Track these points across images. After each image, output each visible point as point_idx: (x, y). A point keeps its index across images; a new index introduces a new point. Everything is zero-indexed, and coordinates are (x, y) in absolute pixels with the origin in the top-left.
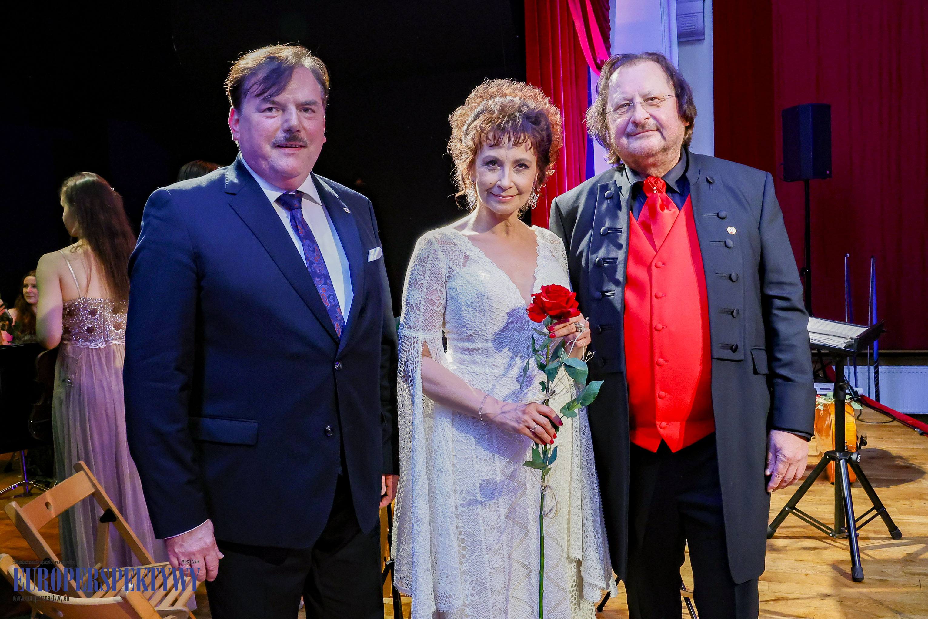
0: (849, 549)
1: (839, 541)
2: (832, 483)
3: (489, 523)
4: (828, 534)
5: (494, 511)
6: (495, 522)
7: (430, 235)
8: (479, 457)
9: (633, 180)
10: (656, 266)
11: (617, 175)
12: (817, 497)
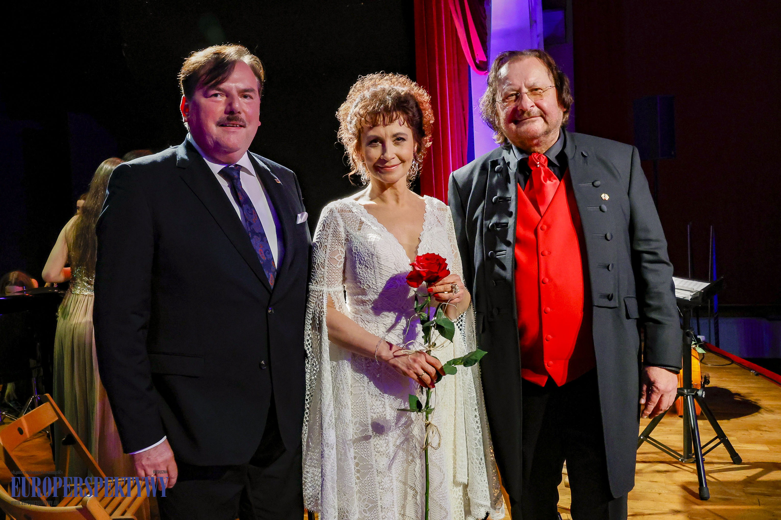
0: (696, 472)
1: (687, 465)
2: (681, 416)
3: (379, 450)
4: (678, 459)
5: (384, 439)
6: (385, 449)
7: (333, 205)
8: (371, 393)
9: (519, 157)
10: (542, 229)
11: (505, 153)
12: (668, 428)
